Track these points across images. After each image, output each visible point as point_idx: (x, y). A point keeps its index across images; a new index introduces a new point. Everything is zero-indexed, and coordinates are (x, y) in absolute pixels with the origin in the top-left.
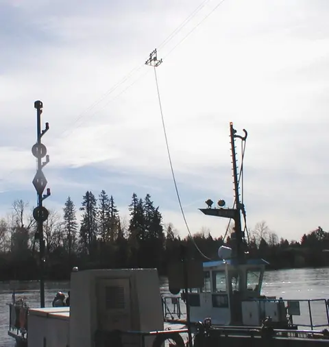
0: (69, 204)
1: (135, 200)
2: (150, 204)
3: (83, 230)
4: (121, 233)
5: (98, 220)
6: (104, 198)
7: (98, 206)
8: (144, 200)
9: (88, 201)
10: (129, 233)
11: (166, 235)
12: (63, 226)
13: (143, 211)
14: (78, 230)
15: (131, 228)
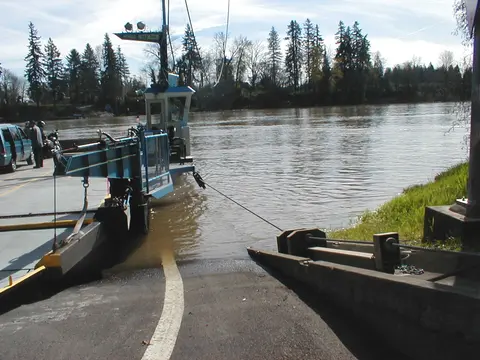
0: (274, 34)
1: (341, 28)
2: (358, 32)
3: (288, 59)
4: (326, 62)
5: (303, 50)
6: (309, 27)
7: (303, 35)
8: (351, 28)
9: (292, 30)
10: (334, 61)
11: (373, 64)
12: (268, 56)
13: (350, 39)
14: (283, 59)
15: (337, 57)
